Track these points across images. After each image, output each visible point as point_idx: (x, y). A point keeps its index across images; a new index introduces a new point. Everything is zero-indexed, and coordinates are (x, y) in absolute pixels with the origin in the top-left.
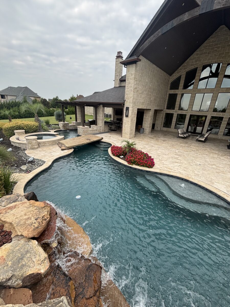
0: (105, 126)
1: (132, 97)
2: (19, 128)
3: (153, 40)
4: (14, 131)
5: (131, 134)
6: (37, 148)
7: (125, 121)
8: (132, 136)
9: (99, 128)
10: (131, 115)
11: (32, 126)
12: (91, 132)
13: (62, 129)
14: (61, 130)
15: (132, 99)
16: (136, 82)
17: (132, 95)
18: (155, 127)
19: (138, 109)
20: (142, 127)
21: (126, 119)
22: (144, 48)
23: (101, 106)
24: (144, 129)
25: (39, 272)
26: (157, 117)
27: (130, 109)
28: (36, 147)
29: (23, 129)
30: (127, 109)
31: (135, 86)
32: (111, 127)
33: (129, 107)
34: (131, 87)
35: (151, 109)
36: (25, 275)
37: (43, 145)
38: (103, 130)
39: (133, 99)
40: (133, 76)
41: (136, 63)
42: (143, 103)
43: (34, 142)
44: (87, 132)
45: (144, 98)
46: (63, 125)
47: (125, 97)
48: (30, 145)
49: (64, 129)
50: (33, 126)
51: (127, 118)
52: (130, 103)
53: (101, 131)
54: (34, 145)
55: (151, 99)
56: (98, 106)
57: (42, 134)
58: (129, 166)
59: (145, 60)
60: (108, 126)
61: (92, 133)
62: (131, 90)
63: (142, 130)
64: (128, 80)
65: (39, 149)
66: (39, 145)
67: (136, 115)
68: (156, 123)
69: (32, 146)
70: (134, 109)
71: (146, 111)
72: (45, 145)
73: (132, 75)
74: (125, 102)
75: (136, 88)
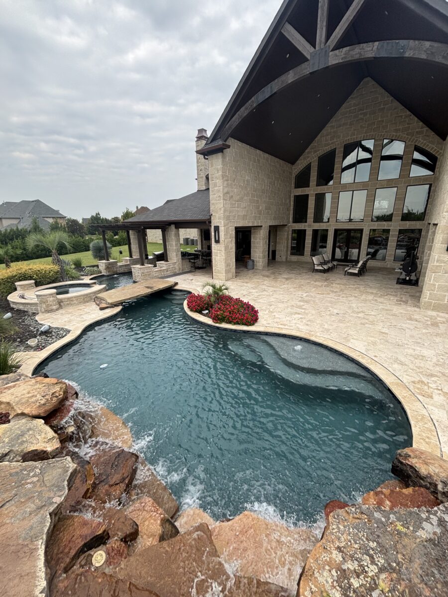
0: (184, 261)
1: (223, 209)
2: (24, 277)
3: (245, 114)
4: (16, 284)
6: (57, 310)
7: (215, 250)
8: (230, 275)
9: (172, 266)
10: (223, 240)
11: (47, 272)
12: (156, 275)
13: (105, 274)
14: (103, 276)
15: (222, 211)
16: (226, 183)
17: (222, 206)
18: (277, 257)
19: (236, 228)
20: (250, 257)
21: (216, 246)
22: (233, 127)
23: (173, 227)
24: (253, 261)
25: (45, 449)
26: (278, 237)
27: (222, 229)
28: (54, 307)
29: (31, 278)
30: (217, 229)
31: (226, 190)
32: (194, 263)
33: (218, 227)
34: (219, 191)
35: (262, 226)
36: (26, 451)
37: (68, 304)
38: (180, 269)
39: (225, 211)
40: (220, 173)
41: (222, 152)
42: (244, 217)
43: (51, 299)
44: (150, 274)
45: (245, 208)
46: (106, 265)
47: (211, 209)
48: (44, 306)
49: (108, 274)
50: (50, 273)
51: (218, 245)
52: (219, 218)
53: (176, 270)
54: (51, 305)
55: (261, 208)
56: (167, 227)
57: (66, 285)
58: (214, 326)
59: (240, 145)
60: (190, 261)
61: (159, 276)
62: (219, 196)
63: (250, 263)
64: (213, 180)
65: (61, 311)
66: (60, 305)
67: (234, 239)
68: (277, 248)
69: (48, 306)
70: (228, 228)
71: (254, 229)
72: (72, 302)
73: (218, 171)
74: (212, 218)
75: (227, 193)
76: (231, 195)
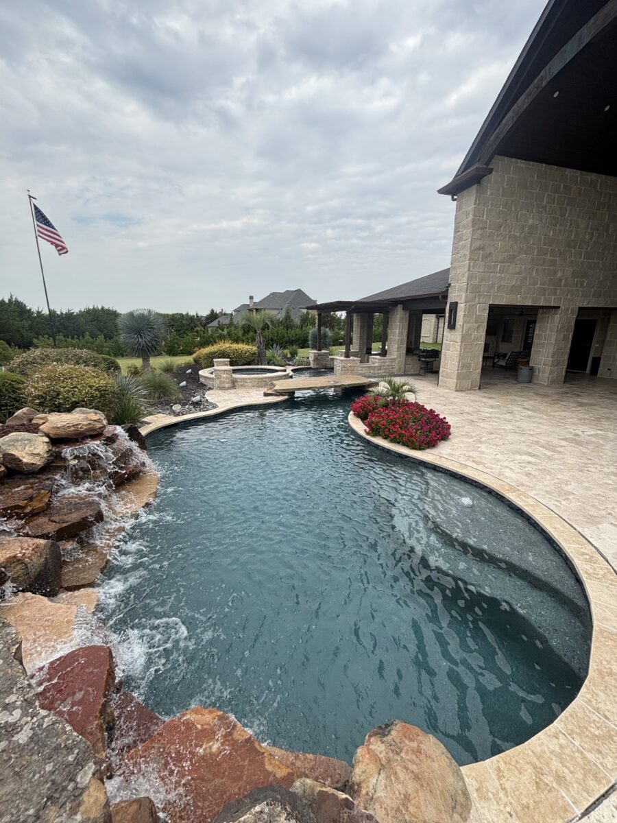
0: (410, 358)
1: (466, 275)
2: (222, 354)
4: (214, 360)
5: (460, 377)
6: (229, 388)
7: (447, 340)
8: (468, 383)
9: (388, 364)
10: (461, 324)
11: (244, 352)
12: (363, 372)
15: (465, 279)
16: (479, 232)
17: (466, 270)
19: (493, 309)
20: (528, 362)
21: (449, 334)
23: (400, 307)
24: (532, 369)
27: (461, 307)
28: (227, 385)
29: (228, 356)
30: (454, 306)
31: (477, 244)
33: (457, 303)
34: (464, 246)
35: (559, 307)
37: (242, 386)
38: (400, 369)
39: (470, 278)
40: (471, 217)
41: (479, 183)
42: (514, 290)
43: (225, 376)
44: (353, 370)
45: (519, 273)
47: (450, 276)
48: (218, 382)
49: (316, 366)
50: (246, 353)
51: (453, 333)
52: (460, 290)
53: (394, 370)
54: (224, 382)
55: (559, 274)
56: (390, 307)
59: (523, 165)
60: (419, 360)
61: (367, 375)
62: (465, 255)
63: (524, 371)
64: (459, 231)
65: (232, 391)
66: (234, 384)
67: (485, 325)
68: (604, 353)
69: (221, 382)
70: (475, 305)
71: (543, 313)
72: (245, 384)
73: (468, 214)
74: (450, 291)
75: (480, 248)
76: (488, 251)
